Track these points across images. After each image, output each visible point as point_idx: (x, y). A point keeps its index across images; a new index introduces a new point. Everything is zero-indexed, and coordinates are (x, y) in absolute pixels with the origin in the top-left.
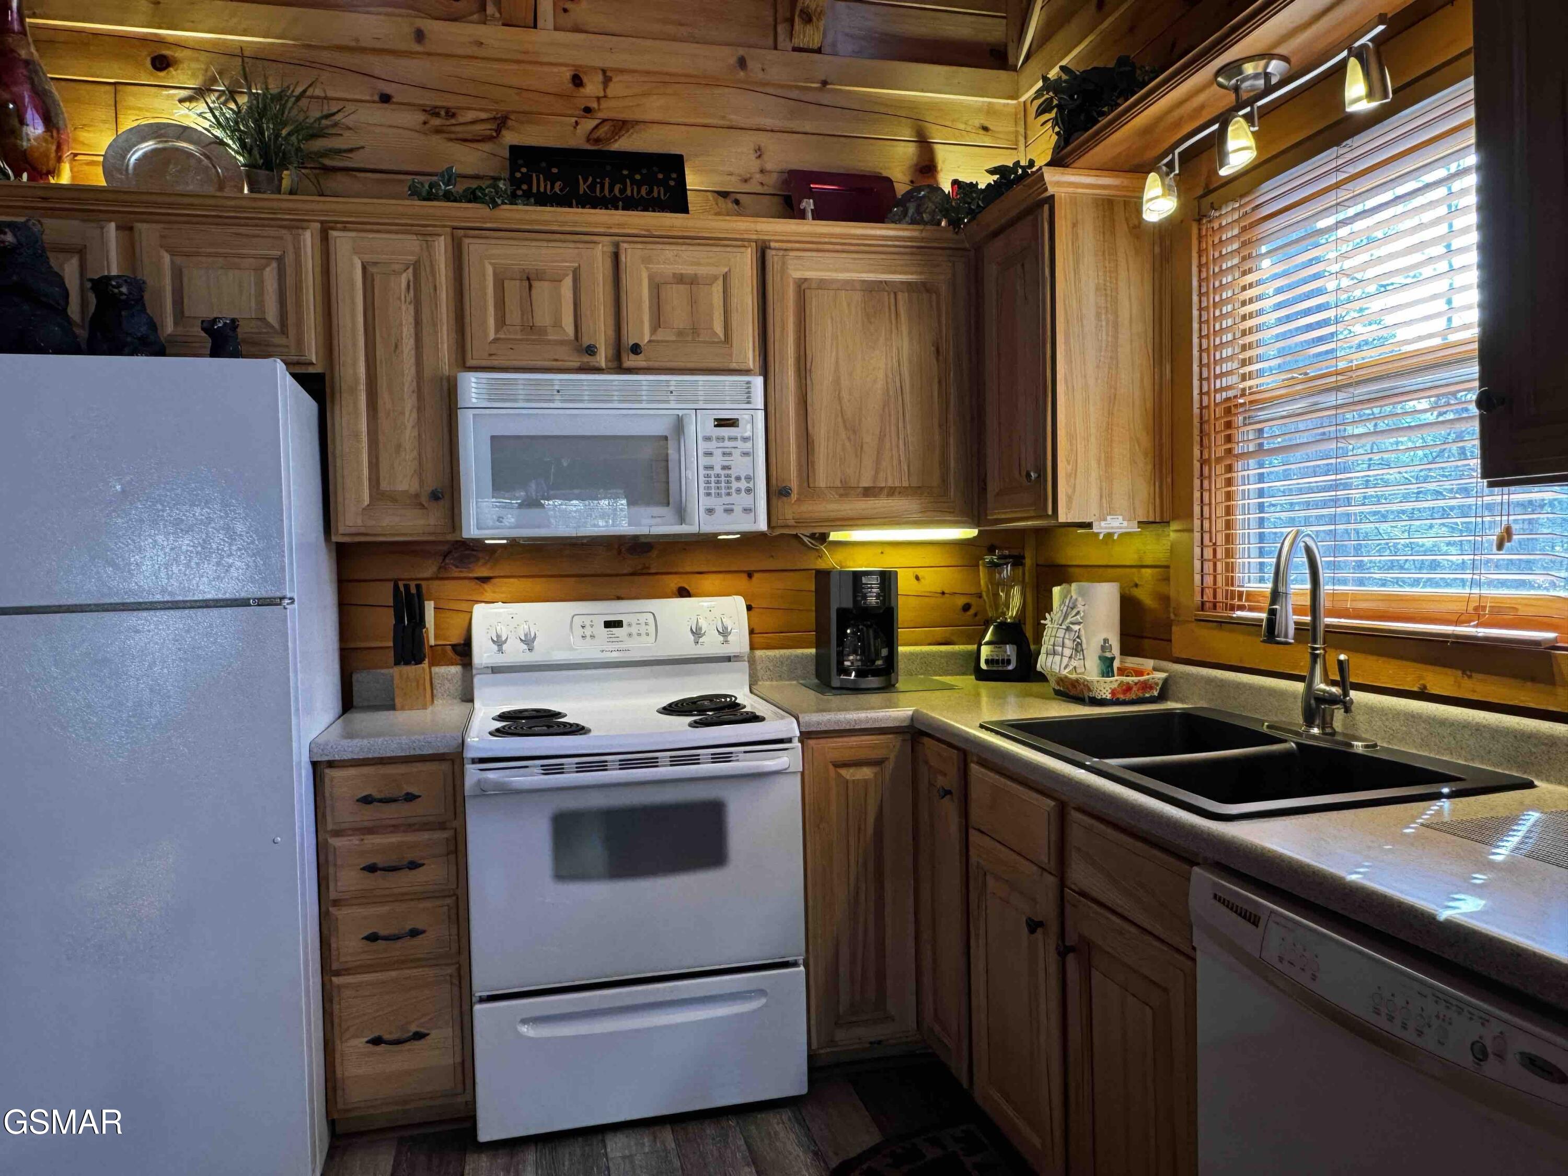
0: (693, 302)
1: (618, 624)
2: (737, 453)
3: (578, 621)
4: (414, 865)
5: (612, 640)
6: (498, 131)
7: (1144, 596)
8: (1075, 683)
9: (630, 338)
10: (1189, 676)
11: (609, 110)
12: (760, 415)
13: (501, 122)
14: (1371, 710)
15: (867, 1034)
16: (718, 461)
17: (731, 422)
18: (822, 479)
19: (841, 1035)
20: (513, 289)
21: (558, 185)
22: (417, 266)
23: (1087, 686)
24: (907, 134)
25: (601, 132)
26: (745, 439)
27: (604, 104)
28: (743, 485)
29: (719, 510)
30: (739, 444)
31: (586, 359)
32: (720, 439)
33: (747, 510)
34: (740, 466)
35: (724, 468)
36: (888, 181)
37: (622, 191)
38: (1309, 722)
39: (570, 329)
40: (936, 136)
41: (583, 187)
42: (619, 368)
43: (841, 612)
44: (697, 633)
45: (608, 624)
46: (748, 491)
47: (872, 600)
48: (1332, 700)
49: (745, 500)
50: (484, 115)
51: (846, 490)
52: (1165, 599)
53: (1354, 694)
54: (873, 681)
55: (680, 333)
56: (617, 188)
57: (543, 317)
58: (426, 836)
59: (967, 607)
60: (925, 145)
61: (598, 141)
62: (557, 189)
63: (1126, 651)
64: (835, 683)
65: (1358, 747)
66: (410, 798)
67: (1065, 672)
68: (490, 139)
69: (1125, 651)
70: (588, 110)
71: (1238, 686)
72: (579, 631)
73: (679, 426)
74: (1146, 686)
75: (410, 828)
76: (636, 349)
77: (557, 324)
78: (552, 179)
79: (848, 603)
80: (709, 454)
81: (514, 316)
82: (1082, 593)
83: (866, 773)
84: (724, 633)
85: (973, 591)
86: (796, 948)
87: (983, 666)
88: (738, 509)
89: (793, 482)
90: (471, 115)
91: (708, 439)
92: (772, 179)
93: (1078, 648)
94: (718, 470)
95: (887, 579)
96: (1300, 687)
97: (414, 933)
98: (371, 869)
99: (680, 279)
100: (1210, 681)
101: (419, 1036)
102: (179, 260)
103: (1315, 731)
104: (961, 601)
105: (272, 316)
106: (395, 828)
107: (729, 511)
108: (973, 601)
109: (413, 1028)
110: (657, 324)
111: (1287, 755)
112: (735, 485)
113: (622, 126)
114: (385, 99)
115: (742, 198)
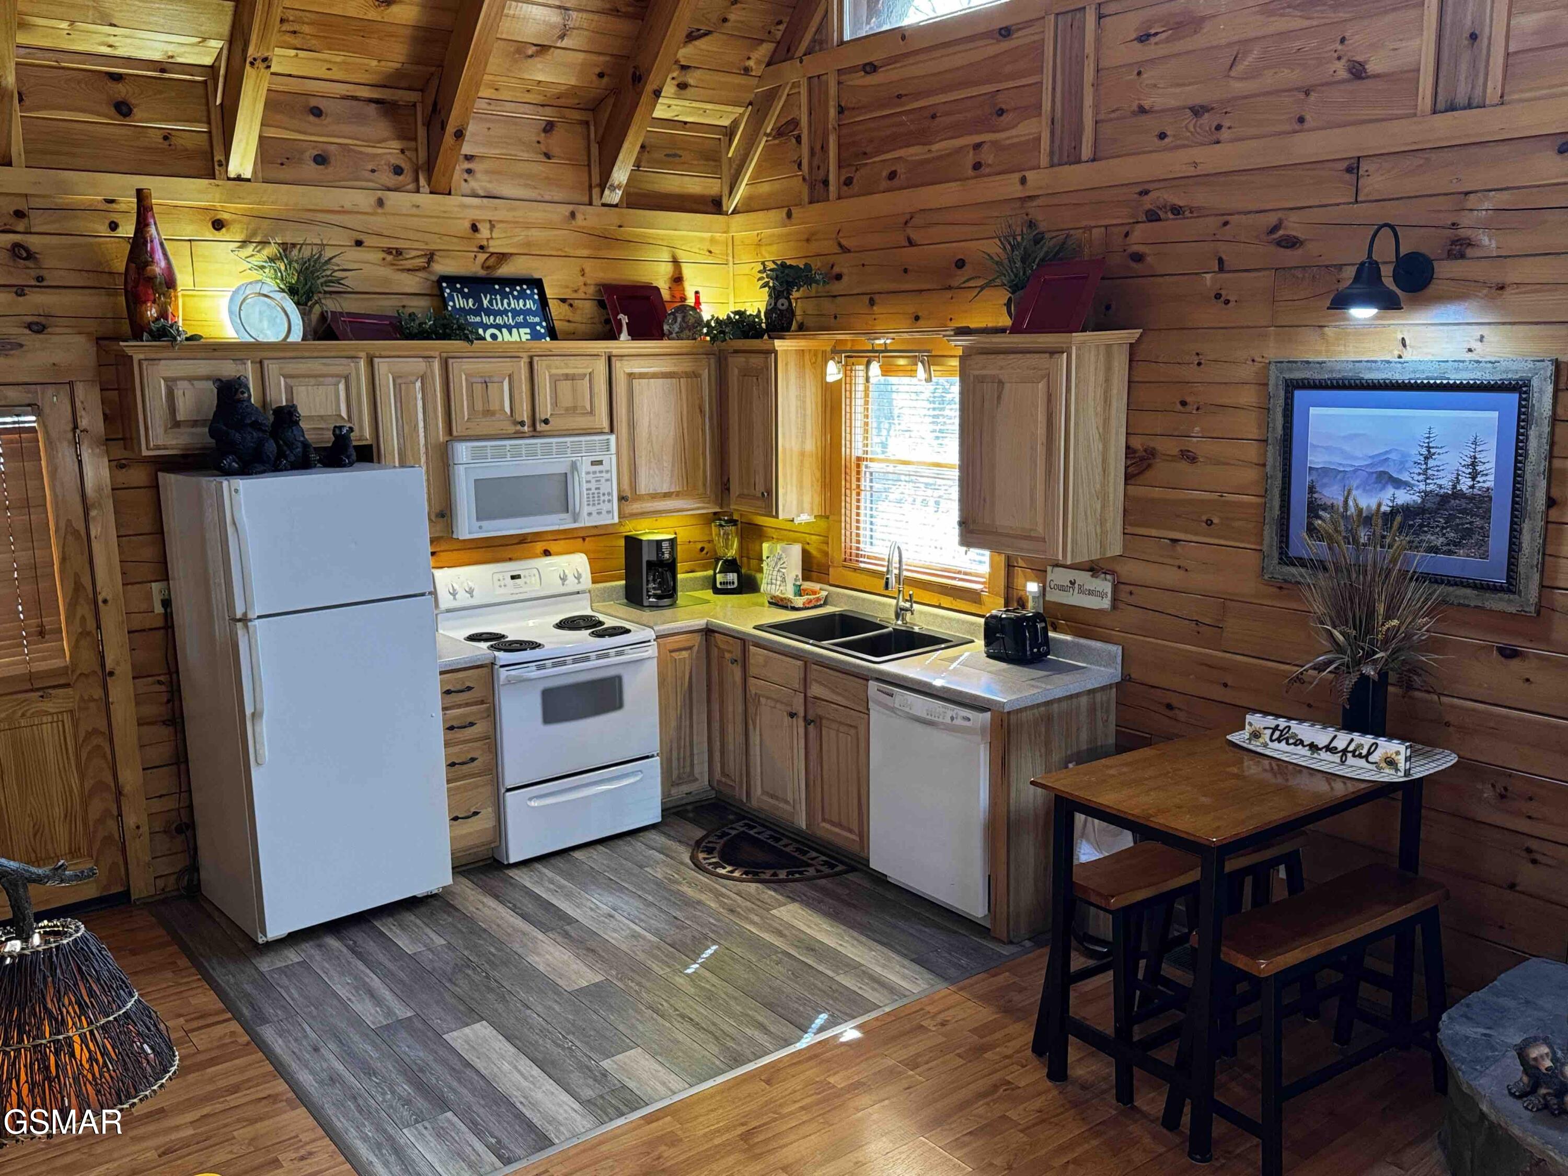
0: (574, 390)
1: (518, 577)
2: (603, 480)
3: (496, 577)
4: (472, 724)
5: (516, 586)
6: (429, 263)
7: (814, 552)
8: (782, 599)
9: (541, 414)
10: (838, 593)
11: (496, 247)
12: (614, 458)
13: (431, 257)
14: (921, 613)
15: (685, 789)
16: (593, 485)
17: (600, 463)
18: (643, 489)
19: (674, 791)
20: (478, 388)
21: (471, 301)
22: (423, 378)
23: (789, 600)
24: (666, 256)
25: (491, 261)
26: (607, 472)
27: (491, 243)
28: (606, 498)
29: (594, 514)
30: (604, 474)
31: (519, 427)
32: (595, 473)
33: (608, 512)
34: (605, 488)
35: (598, 489)
36: (657, 289)
37: (509, 304)
38: (897, 618)
39: (508, 410)
40: (682, 256)
41: (485, 303)
42: (535, 433)
43: (648, 562)
44: (563, 579)
45: (513, 577)
46: (609, 501)
47: (667, 556)
48: (906, 610)
49: (605, 507)
50: (420, 253)
51: (654, 496)
52: (826, 554)
53: (915, 606)
54: (666, 601)
55: (567, 409)
56: (506, 301)
57: (494, 406)
58: (474, 708)
59: (702, 549)
60: (676, 262)
61: (488, 268)
62: (470, 304)
63: (806, 578)
64: (645, 603)
65: (916, 629)
66: (469, 689)
67: (778, 593)
68: (424, 269)
69: (804, 579)
70: (482, 247)
71: (864, 600)
72: (497, 584)
73: (574, 466)
74: (818, 599)
75: (467, 705)
76: (546, 422)
77: (502, 409)
78: (466, 297)
79: (653, 558)
80: (588, 482)
81: (479, 406)
82: (784, 550)
83: (685, 654)
84: (578, 577)
85: (706, 538)
86: (654, 746)
87: (718, 586)
88: (604, 512)
89: (628, 493)
90: (414, 253)
91: (588, 473)
92: (591, 290)
93: (784, 580)
94: (593, 490)
95: (673, 542)
96: (894, 602)
97: (473, 760)
98: (451, 728)
99: (567, 377)
100: (851, 596)
101: (476, 813)
102: (288, 380)
103: (900, 622)
104: (699, 546)
105: (344, 414)
106: (459, 706)
107: (599, 513)
108: (706, 545)
109: (473, 810)
110: (555, 404)
111: (890, 634)
112: (602, 498)
113: (503, 257)
114: (359, 243)
115: (576, 303)
